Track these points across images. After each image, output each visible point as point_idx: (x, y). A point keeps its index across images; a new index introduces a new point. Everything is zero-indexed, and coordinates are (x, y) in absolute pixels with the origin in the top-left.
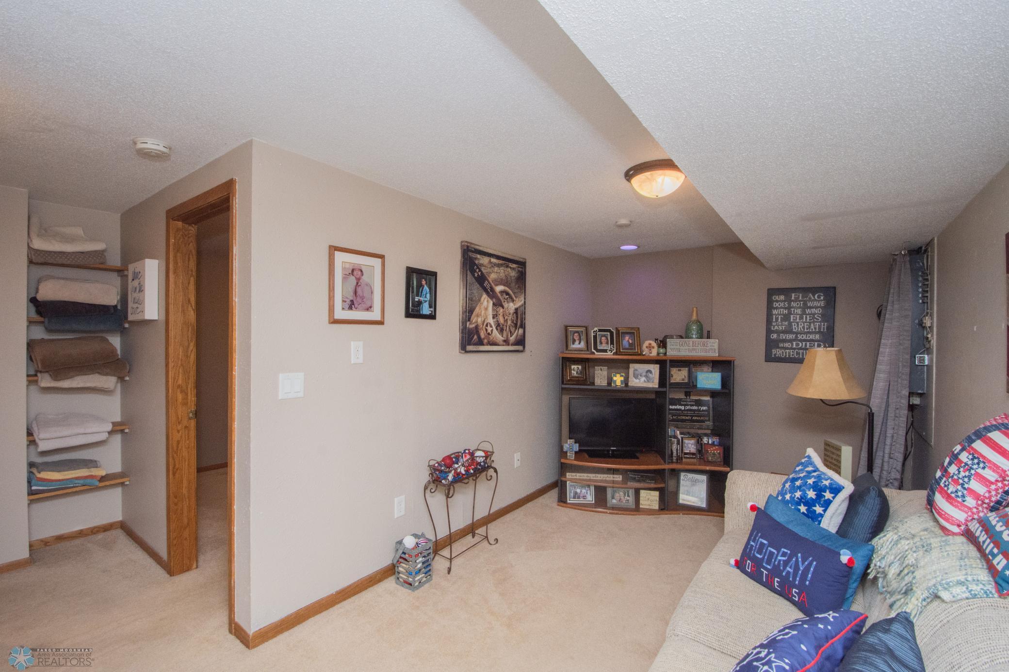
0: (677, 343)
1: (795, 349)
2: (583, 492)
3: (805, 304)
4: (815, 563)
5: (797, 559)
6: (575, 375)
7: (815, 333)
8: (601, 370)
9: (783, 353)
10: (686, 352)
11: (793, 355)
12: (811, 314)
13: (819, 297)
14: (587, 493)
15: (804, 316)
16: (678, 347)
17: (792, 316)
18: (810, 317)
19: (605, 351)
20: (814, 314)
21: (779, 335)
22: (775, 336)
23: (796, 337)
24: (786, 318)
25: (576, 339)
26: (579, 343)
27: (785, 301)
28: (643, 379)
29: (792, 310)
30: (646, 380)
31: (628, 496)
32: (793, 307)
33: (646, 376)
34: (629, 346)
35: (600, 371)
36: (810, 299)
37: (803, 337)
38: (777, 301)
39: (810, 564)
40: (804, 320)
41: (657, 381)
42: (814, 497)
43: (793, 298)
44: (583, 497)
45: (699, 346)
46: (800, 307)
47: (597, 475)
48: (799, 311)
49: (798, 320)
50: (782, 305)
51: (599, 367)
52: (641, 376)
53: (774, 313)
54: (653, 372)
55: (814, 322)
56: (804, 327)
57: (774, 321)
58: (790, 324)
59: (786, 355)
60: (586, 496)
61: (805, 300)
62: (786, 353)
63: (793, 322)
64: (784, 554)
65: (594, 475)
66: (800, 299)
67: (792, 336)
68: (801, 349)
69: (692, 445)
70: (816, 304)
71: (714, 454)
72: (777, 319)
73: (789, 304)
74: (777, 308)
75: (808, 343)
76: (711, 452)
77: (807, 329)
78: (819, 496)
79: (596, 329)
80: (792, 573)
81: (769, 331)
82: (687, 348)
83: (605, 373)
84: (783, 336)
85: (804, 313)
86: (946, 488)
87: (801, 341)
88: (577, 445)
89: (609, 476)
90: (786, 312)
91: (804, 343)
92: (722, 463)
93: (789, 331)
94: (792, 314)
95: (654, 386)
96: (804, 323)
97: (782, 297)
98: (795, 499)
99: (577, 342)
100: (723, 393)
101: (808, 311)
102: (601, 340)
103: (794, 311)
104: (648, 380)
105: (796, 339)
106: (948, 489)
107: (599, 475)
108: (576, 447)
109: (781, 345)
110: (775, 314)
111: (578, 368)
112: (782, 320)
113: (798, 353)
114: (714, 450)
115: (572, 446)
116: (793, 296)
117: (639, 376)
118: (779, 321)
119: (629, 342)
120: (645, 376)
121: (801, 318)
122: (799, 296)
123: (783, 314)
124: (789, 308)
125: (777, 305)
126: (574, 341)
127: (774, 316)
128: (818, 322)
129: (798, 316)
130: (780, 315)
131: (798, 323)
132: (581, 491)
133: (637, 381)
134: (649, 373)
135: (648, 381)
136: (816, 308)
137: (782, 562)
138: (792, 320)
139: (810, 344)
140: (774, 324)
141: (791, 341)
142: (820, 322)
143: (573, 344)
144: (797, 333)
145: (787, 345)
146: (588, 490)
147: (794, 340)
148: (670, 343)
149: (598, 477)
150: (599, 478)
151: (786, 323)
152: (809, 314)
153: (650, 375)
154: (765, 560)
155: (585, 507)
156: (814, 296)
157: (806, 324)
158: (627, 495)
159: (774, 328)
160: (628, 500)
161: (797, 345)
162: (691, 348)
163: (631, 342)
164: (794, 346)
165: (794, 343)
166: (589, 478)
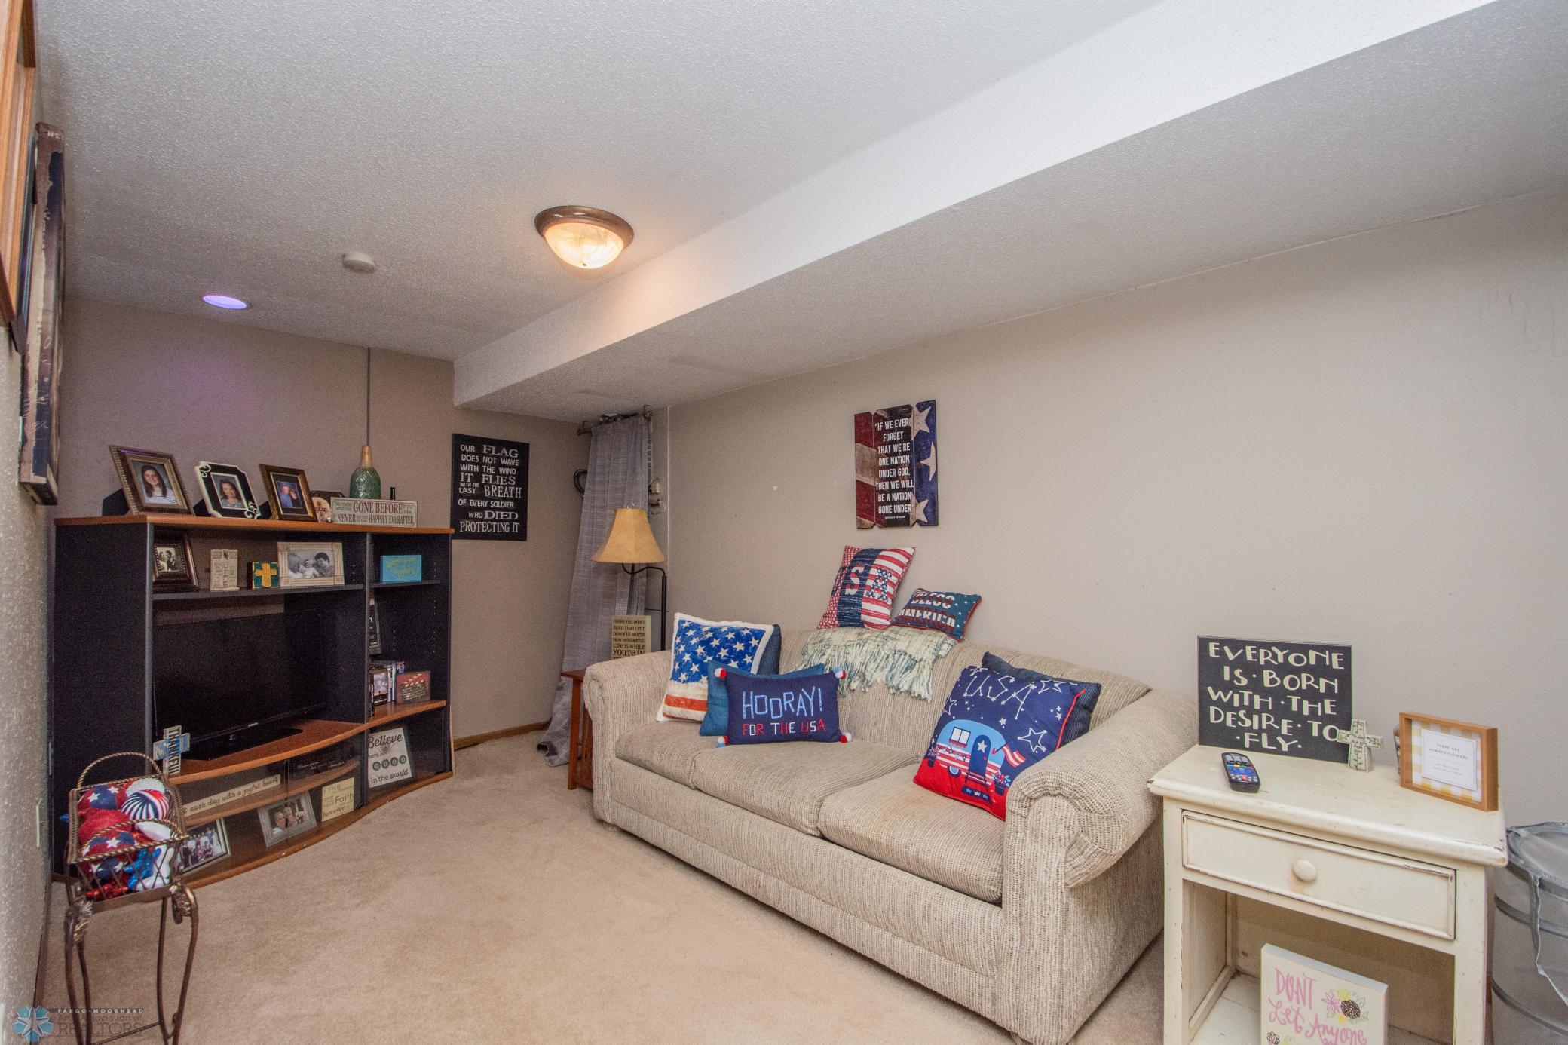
0: (350, 505)
1: (487, 520)
2: (202, 844)
3: (498, 461)
4: (819, 690)
5: (803, 694)
6: (166, 570)
7: (510, 500)
8: (226, 555)
9: (473, 526)
10: (366, 521)
11: (485, 528)
12: (505, 475)
13: (513, 453)
14: (211, 842)
15: (498, 477)
16: (352, 512)
17: (484, 476)
18: (504, 478)
19: (240, 514)
20: (509, 475)
21: (468, 501)
22: (462, 502)
23: (489, 504)
24: (477, 477)
25: (153, 483)
26: (164, 494)
27: (475, 454)
28: (311, 571)
29: (484, 467)
30: (317, 573)
31: (301, 809)
32: (485, 464)
33: (317, 566)
34: (294, 505)
35: (223, 559)
36: (504, 456)
37: (496, 504)
38: (466, 453)
39: (816, 690)
40: (498, 483)
41: (340, 571)
42: (742, 649)
43: (485, 452)
44: (205, 852)
45: (387, 511)
46: (492, 465)
47: (232, 791)
48: (492, 470)
49: (491, 482)
50: (472, 459)
51: (222, 551)
52: (305, 565)
53: (462, 469)
54: (330, 556)
55: (508, 486)
56: (497, 492)
57: (462, 480)
58: (482, 488)
59: (477, 530)
60: (209, 850)
61: (499, 456)
62: (477, 525)
63: (486, 484)
64: (788, 697)
65: (225, 794)
66: (493, 453)
67: (483, 503)
68: (494, 520)
69: (382, 680)
70: (510, 462)
71: (415, 687)
72: (466, 478)
73: (481, 459)
74: (466, 463)
75: (502, 513)
76: (409, 687)
77: (501, 494)
78: (747, 646)
79: (203, 464)
80: (804, 709)
81: (456, 495)
82: (368, 514)
83: (233, 562)
84: (473, 503)
85: (497, 472)
86: (871, 597)
87: (495, 509)
88: (188, 735)
89: (256, 784)
90: (477, 469)
91: (497, 513)
92: (428, 698)
93: (480, 495)
94: (484, 473)
95: (338, 583)
96: (497, 485)
97: (472, 448)
98: (722, 658)
99: (158, 492)
100: (425, 586)
101: (502, 471)
102: (221, 489)
103: (486, 469)
104: (322, 572)
105: (489, 508)
106: (874, 597)
107: (235, 791)
108: (185, 742)
109: (471, 515)
110: (464, 471)
111: (170, 553)
112: (473, 480)
113: (491, 527)
114: (414, 681)
115: (176, 742)
116: (485, 449)
117: (301, 567)
118: (469, 481)
119: (291, 497)
120: (313, 566)
121: (494, 479)
122: (491, 449)
123: (473, 472)
124: (481, 464)
125: (466, 457)
126: (150, 489)
127: (462, 474)
128: (512, 486)
129: (491, 476)
130: (470, 472)
131: (490, 485)
132: (198, 844)
133: (299, 575)
134: (321, 559)
135: (322, 575)
136: (510, 467)
137: (791, 705)
138: (483, 482)
139: (504, 514)
140: (462, 484)
141: (482, 509)
142: (515, 486)
143: (150, 495)
144: (490, 499)
145: (478, 515)
146: (212, 834)
147: (486, 509)
148: (338, 504)
149: (234, 795)
150: (237, 797)
151: (477, 485)
152: (502, 475)
153: (325, 563)
154: (772, 713)
155: (211, 874)
156: (508, 452)
157: (499, 487)
158: (297, 808)
159: (462, 490)
160: (301, 818)
161: (490, 515)
162: (374, 514)
163: (294, 496)
164: (487, 517)
165: (487, 512)
166: (213, 806)
